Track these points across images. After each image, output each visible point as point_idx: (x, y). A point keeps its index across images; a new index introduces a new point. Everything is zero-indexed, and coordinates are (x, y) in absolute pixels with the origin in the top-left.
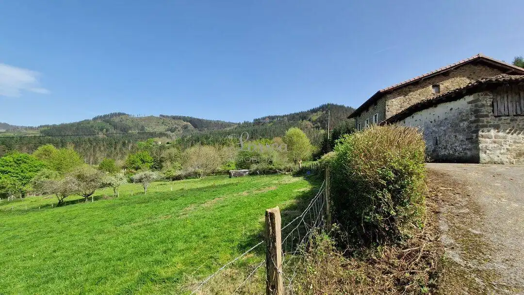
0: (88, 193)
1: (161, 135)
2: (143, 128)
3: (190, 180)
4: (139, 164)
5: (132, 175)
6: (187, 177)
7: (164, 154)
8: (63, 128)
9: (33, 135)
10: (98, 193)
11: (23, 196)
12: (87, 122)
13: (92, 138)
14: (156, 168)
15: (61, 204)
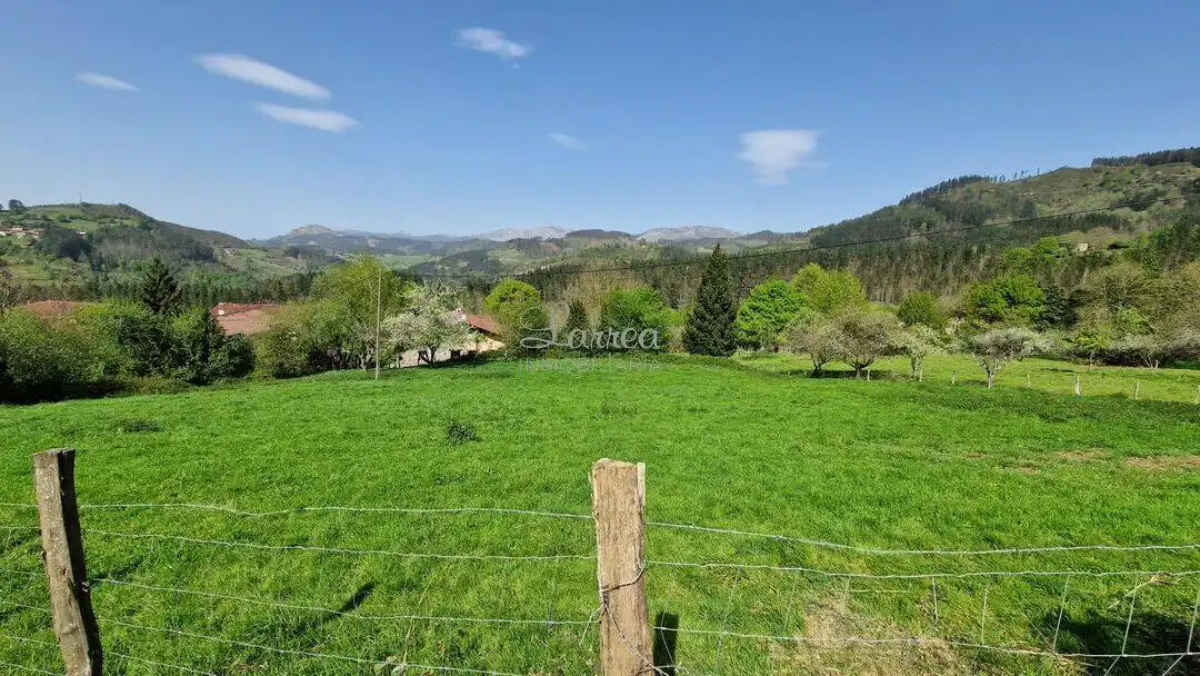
0: (860, 360)
1: (1093, 221)
2: (1029, 206)
3: (1176, 372)
4: (1000, 305)
5: (974, 334)
6: (1167, 359)
7: (1089, 281)
8: (847, 228)
9: (799, 248)
10: (880, 364)
11: (776, 350)
12: (889, 210)
13: (894, 245)
14: (1052, 321)
15: (817, 374)
